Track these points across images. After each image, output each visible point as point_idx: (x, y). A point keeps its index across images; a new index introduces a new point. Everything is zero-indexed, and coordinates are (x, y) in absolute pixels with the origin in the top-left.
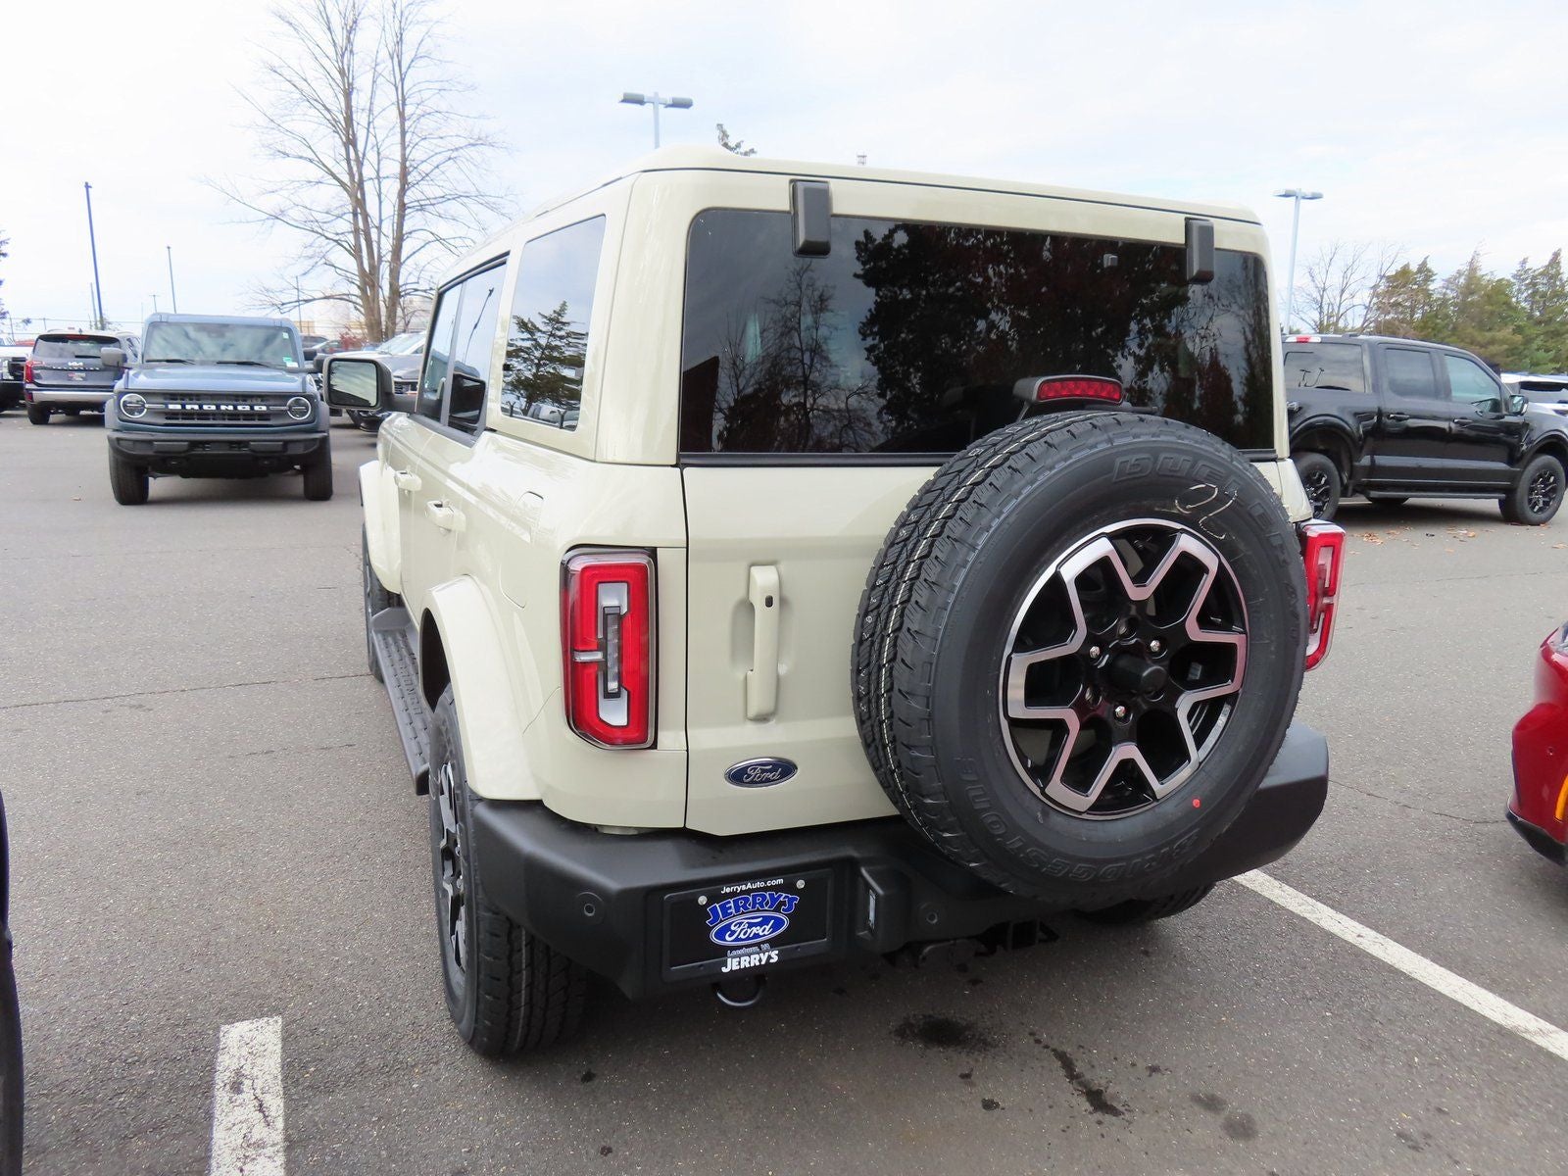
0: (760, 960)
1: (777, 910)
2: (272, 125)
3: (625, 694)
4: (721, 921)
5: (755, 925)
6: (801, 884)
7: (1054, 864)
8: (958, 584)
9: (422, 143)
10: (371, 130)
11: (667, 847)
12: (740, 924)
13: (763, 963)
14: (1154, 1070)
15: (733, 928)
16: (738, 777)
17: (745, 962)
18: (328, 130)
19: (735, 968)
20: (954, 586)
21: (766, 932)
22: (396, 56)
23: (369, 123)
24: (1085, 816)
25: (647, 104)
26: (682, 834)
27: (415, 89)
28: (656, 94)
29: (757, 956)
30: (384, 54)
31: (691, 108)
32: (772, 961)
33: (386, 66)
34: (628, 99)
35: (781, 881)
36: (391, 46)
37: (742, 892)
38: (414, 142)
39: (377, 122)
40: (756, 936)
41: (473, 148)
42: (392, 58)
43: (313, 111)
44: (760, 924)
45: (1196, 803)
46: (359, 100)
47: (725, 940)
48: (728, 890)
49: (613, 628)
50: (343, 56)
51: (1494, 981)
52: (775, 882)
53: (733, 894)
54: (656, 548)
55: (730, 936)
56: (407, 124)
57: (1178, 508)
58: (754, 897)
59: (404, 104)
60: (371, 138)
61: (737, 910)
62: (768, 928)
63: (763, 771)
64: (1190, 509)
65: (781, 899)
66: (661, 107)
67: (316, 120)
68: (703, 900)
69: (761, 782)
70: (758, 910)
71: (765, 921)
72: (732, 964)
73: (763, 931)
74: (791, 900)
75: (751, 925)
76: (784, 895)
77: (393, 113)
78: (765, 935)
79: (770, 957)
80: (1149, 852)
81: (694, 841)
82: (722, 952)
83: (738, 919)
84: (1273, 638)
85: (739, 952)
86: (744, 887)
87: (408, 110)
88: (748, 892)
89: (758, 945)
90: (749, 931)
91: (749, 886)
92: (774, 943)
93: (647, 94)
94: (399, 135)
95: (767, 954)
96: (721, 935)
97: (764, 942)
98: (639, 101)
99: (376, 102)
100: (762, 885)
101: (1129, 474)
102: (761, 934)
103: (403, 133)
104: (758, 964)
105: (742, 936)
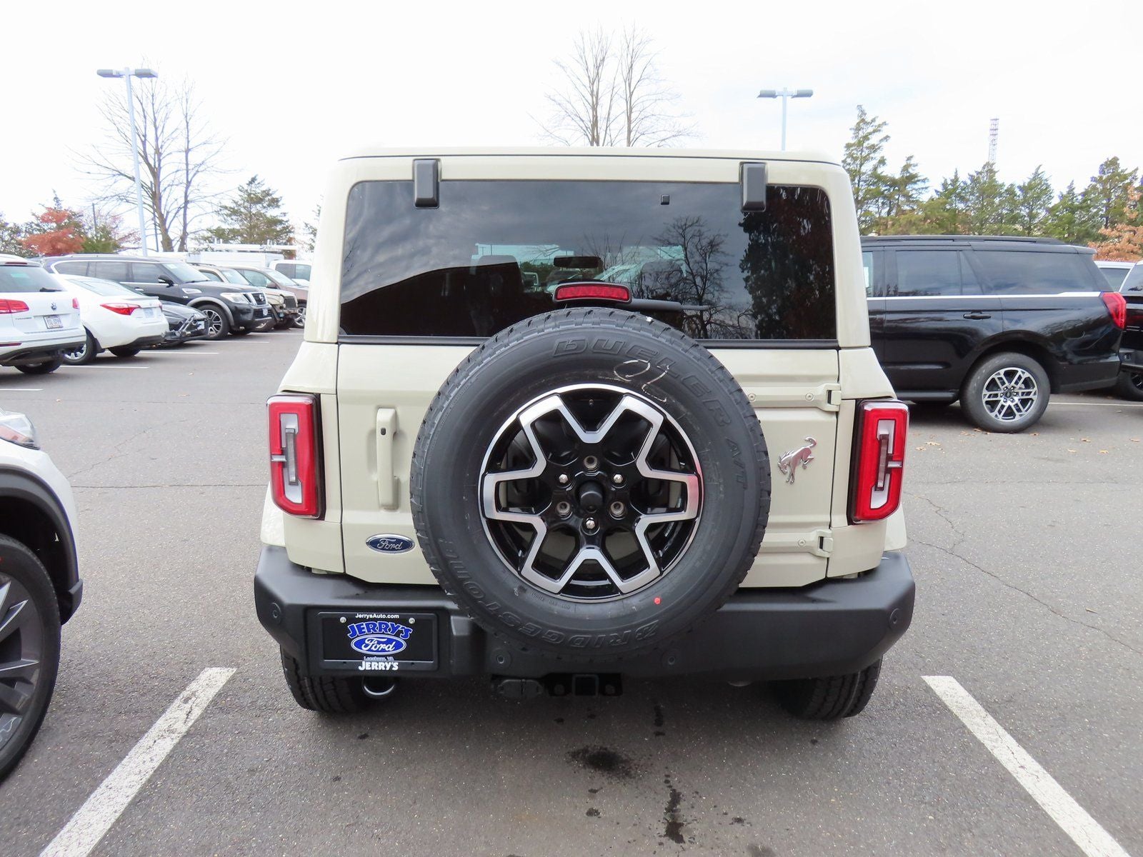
0: (385, 667)
1: (397, 635)
2: (548, 134)
3: (300, 483)
4: (358, 636)
5: (383, 643)
6: (412, 621)
7: (527, 626)
8: (436, 422)
9: (642, 137)
10: (608, 131)
11: (330, 583)
12: (372, 640)
13: (388, 669)
14: (739, 820)
15: (366, 642)
16: (374, 544)
17: (375, 666)
18: (580, 134)
19: (368, 668)
20: (434, 423)
21: (390, 649)
22: (628, 81)
23: (607, 127)
24: (558, 596)
25: (778, 97)
26: (344, 577)
27: (641, 100)
28: (785, 89)
29: (383, 664)
30: (620, 80)
31: (812, 97)
32: (393, 669)
33: (621, 88)
34: (763, 95)
35: (397, 616)
36: (625, 73)
37: (370, 620)
38: (637, 136)
39: (612, 126)
40: (383, 650)
41: (674, 138)
42: (625, 82)
43: (573, 123)
44: (386, 643)
45: (657, 600)
46: (602, 112)
47: (361, 649)
48: (360, 616)
49: (291, 443)
50: (593, 84)
51: (1126, 827)
52: (393, 617)
53: (364, 620)
54: (320, 394)
55: (365, 647)
56: (632, 125)
57: (619, 378)
58: (380, 624)
59: (631, 112)
60: (608, 136)
61: (369, 630)
62: (391, 646)
63: (390, 542)
64: (629, 378)
65: (400, 629)
66: (789, 98)
67: (573, 128)
68: (343, 620)
69: (389, 550)
70: (383, 633)
71: (389, 642)
72: (365, 666)
73: (389, 647)
74: (407, 631)
75: (379, 643)
76: (401, 626)
77: (624, 118)
78: (389, 651)
79: (392, 666)
80: (614, 632)
81: (351, 583)
82: (361, 656)
83: (370, 637)
84: (721, 481)
85: (372, 659)
86: (371, 616)
87: (633, 116)
88: (376, 620)
89: (385, 656)
90: (378, 646)
91: (375, 616)
92: (396, 657)
93: (778, 89)
94: (626, 133)
95: (390, 663)
96: (359, 644)
97: (389, 656)
98: (772, 95)
99: (612, 112)
100: (384, 616)
101: (566, 351)
102: (387, 649)
103: (629, 132)
104: (384, 669)
105: (373, 648)
